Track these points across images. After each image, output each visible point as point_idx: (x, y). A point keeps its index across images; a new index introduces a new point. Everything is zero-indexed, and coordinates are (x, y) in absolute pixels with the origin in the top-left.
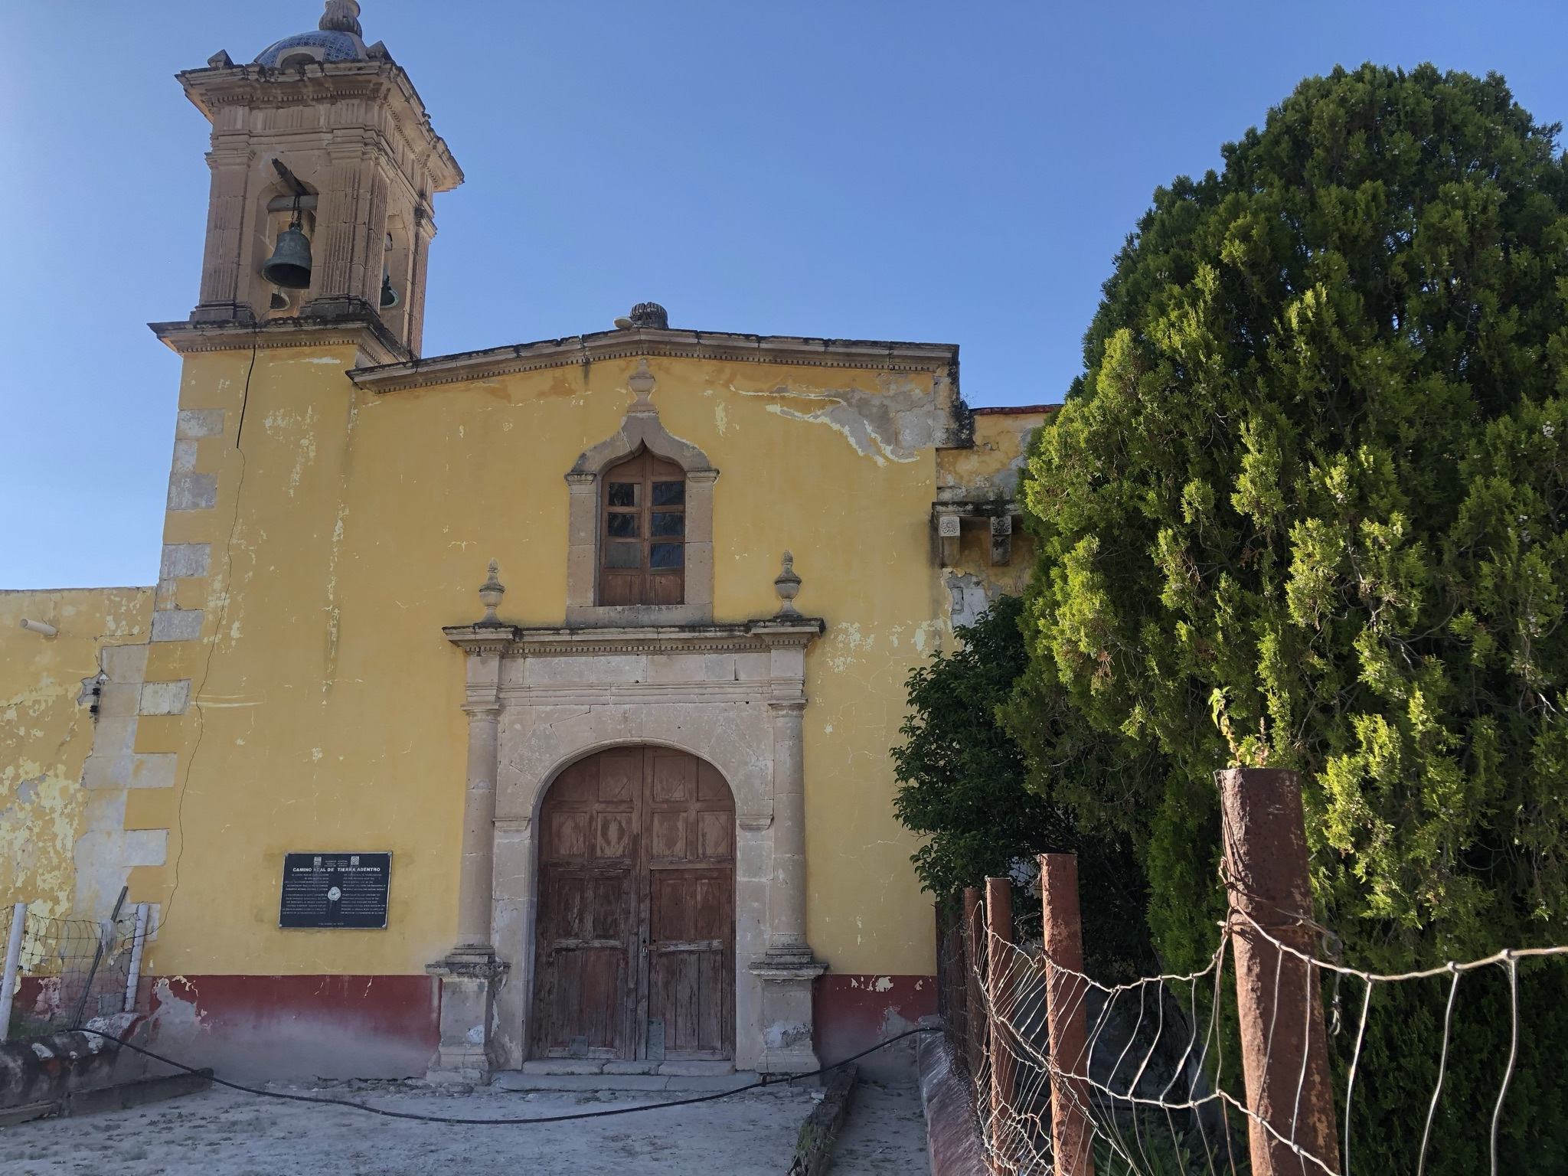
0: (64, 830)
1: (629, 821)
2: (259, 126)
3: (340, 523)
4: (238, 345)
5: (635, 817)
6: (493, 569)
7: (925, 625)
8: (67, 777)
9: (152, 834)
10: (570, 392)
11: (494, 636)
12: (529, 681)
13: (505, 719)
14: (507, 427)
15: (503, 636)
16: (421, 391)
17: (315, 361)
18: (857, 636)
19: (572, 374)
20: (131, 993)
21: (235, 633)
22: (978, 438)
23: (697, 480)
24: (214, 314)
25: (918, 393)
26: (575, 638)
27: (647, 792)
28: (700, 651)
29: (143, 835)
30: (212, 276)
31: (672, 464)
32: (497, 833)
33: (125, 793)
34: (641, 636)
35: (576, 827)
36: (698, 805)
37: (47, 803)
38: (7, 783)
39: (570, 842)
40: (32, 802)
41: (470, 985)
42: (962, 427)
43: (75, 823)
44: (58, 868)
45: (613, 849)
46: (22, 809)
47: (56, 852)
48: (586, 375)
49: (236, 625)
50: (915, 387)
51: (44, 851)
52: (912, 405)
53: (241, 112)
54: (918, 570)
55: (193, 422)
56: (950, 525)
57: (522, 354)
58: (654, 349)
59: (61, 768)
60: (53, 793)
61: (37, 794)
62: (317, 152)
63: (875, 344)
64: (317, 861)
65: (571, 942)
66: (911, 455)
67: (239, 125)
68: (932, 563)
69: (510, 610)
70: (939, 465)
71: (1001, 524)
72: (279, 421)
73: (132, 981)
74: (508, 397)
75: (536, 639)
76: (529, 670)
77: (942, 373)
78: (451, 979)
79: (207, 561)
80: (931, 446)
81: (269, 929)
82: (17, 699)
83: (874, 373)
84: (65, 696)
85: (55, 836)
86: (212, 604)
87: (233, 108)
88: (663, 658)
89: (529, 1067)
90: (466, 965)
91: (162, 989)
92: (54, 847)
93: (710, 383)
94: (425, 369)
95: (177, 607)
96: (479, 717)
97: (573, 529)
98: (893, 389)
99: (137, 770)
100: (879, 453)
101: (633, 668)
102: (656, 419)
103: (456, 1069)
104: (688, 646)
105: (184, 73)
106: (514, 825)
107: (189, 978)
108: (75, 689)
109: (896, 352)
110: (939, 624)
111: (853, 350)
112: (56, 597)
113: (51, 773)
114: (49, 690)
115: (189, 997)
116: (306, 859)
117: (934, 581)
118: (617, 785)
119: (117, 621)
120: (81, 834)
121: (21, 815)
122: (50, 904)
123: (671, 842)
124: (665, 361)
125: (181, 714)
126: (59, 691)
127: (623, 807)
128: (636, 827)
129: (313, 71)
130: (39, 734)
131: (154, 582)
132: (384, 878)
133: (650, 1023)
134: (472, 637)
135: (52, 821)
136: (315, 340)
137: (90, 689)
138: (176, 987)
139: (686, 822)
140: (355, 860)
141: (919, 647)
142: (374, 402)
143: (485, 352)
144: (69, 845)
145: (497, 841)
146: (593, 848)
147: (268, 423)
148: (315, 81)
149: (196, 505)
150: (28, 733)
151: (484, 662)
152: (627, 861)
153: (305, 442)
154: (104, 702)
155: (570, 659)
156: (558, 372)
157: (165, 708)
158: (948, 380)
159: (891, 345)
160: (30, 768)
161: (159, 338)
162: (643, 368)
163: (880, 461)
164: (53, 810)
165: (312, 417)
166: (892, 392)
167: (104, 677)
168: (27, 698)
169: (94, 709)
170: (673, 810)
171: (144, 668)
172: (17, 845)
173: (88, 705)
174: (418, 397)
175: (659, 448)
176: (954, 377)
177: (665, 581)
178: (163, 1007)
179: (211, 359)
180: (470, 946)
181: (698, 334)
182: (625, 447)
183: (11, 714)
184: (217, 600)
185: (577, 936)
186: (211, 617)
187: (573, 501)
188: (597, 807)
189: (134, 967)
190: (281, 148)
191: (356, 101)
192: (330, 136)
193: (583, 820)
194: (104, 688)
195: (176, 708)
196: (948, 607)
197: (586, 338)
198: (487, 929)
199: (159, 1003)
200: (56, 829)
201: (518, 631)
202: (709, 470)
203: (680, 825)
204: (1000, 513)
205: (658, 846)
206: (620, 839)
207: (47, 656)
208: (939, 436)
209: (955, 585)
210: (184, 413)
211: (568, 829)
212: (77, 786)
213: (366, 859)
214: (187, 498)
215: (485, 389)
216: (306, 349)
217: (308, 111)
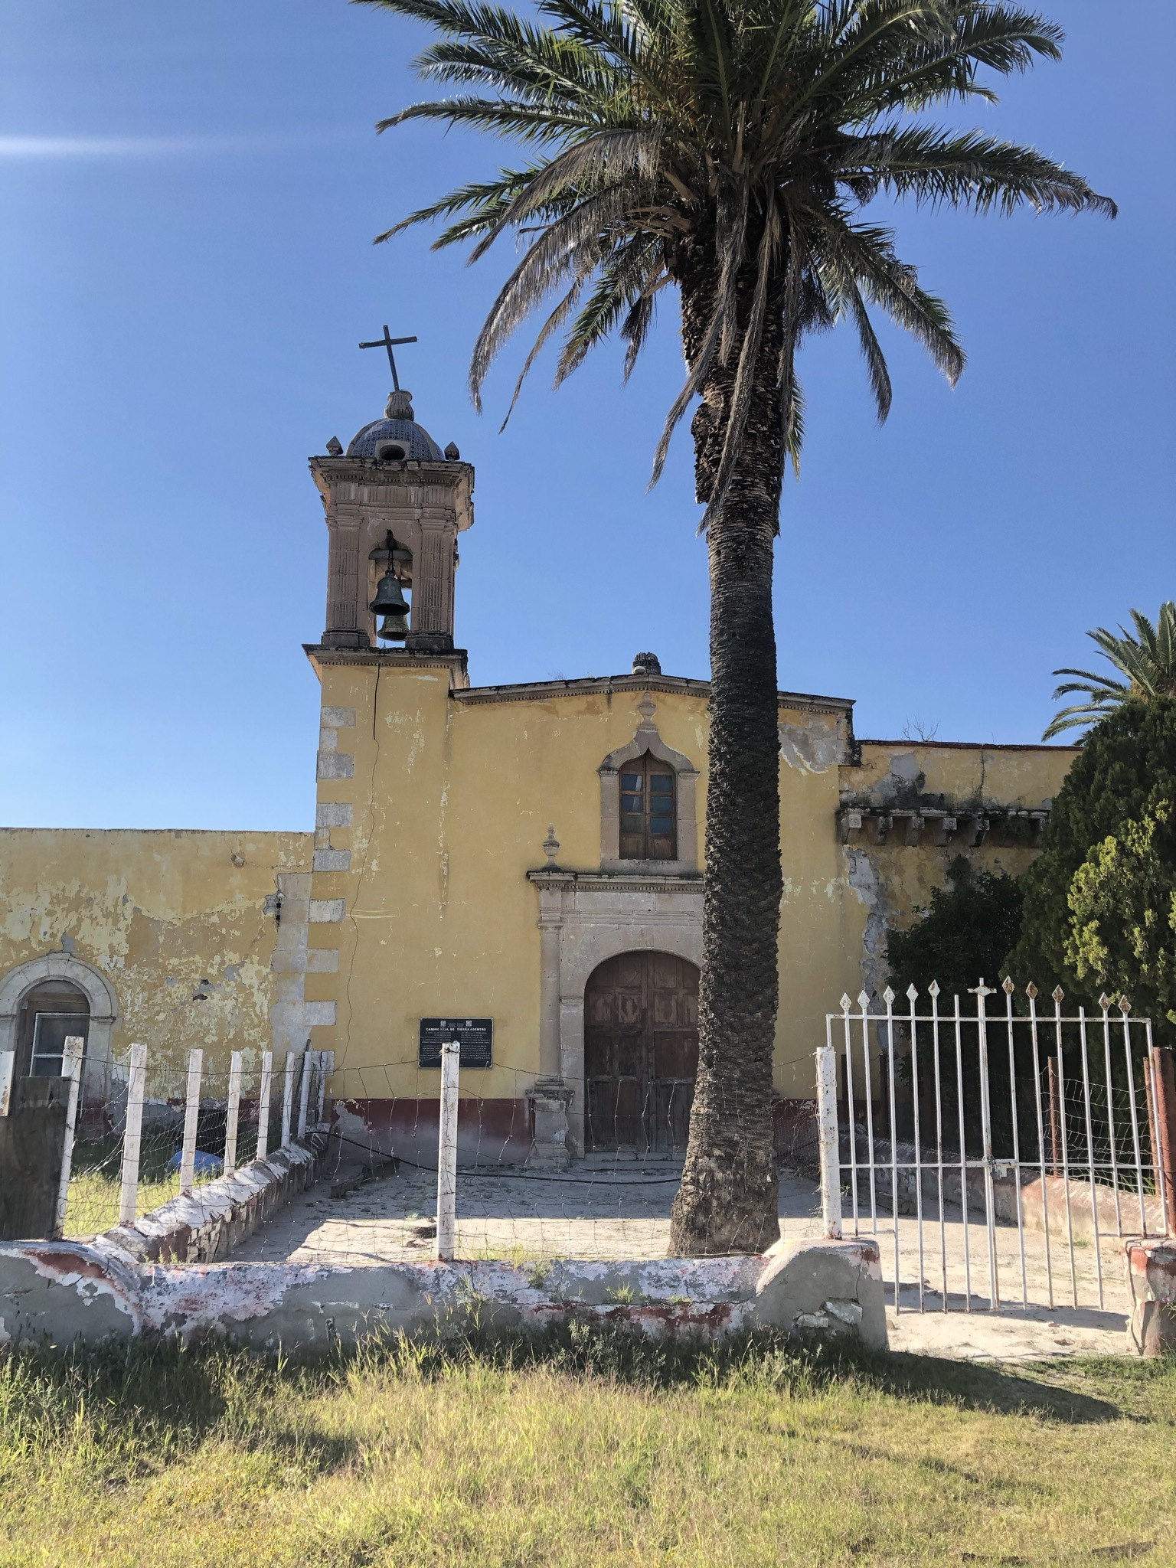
0: (261, 1000)
1: (640, 1000)
2: (366, 498)
3: (445, 794)
4: (365, 662)
5: (643, 998)
6: (551, 831)
7: (833, 881)
8: (259, 964)
9: (325, 1004)
10: (598, 712)
11: (561, 878)
12: (578, 907)
13: (564, 931)
14: (557, 734)
15: (568, 878)
16: (496, 705)
17: (420, 678)
18: (790, 886)
19: (600, 699)
20: (321, 1110)
21: (374, 868)
22: (863, 760)
23: (685, 777)
24: (343, 639)
25: (826, 728)
26: (611, 880)
27: (650, 981)
28: (690, 892)
29: (319, 1005)
30: (335, 609)
31: (667, 765)
32: (562, 1006)
33: (303, 976)
34: (654, 881)
35: (605, 1003)
36: (685, 991)
37: (247, 982)
38: (216, 967)
39: (602, 1014)
40: (236, 981)
41: (554, 1104)
42: (854, 752)
43: (269, 996)
44: (258, 1026)
45: (631, 1018)
46: (228, 985)
47: (256, 1015)
48: (609, 701)
49: (375, 862)
50: (825, 724)
51: (248, 1014)
52: (824, 735)
53: (353, 487)
54: (828, 844)
55: (333, 716)
56: (854, 819)
57: (570, 686)
58: (655, 687)
59: (255, 958)
60: (251, 973)
61: (239, 976)
62: (411, 522)
63: (803, 696)
64: (443, 1023)
65: (605, 1078)
66: (823, 769)
67: (352, 497)
68: (837, 841)
69: (561, 859)
70: (840, 776)
71: (887, 822)
72: (396, 719)
73: (321, 1102)
74: (556, 713)
75: (586, 880)
76: (579, 900)
77: (842, 715)
78: (541, 1100)
79: (350, 816)
80: (835, 764)
81: (411, 1070)
82: (218, 909)
83: (799, 712)
84: (254, 907)
85: (255, 1004)
86: (356, 847)
87: (346, 484)
88: (666, 896)
89: (590, 1156)
90: (552, 1092)
91: (340, 1108)
92: (255, 1012)
93: (692, 712)
94: (504, 692)
95: (331, 848)
96: (551, 930)
97: (604, 805)
98: (811, 724)
99: (310, 961)
100: (803, 766)
101: (647, 901)
102: (657, 734)
103: (550, 1158)
104: (682, 889)
105: (316, 458)
106: (574, 1002)
107: (358, 1100)
108: (260, 903)
109: (816, 702)
110: (842, 881)
111: (789, 698)
112: (240, 836)
113: (248, 961)
114: (241, 903)
115: (359, 1113)
116: (435, 1022)
117: (838, 852)
118: (632, 977)
119: (287, 856)
120: (274, 1002)
121: (228, 989)
122: (255, 1051)
123: (667, 1015)
124: (661, 695)
125: (340, 921)
126: (249, 903)
127: (635, 991)
128: (644, 1004)
129: (414, 466)
130: (237, 933)
131: (311, 829)
132: (488, 1035)
133: (658, 1129)
134: (547, 878)
135: (252, 994)
136: (421, 664)
137: (274, 903)
138: (350, 1107)
139: (677, 1000)
140: (469, 1023)
141: (829, 896)
142: (464, 710)
143: (546, 683)
144: (265, 1010)
145: (562, 1012)
146: (617, 1016)
147: (391, 720)
148: (413, 472)
149: (339, 776)
150: (228, 932)
151: (552, 894)
152: (639, 1026)
153: (416, 736)
154: (282, 912)
155: (605, 894)
156: (590, 698)
157: (327, 918)
158: (846, 721)
159: (813, 697)
160: (233, 958)
161: (308, 654)
162: (646, 699)
163: (803, 772)
164: (251, 986)
165: (420, 718)
166: (810, 726)
167: (281, 895)
168: (225, 908)
169: (278, 918)
170: (668, 993)
171: (310, 889)
172: (227, 1010)
173: (271, 914)
174: (494, 709)
175: (659, 755)
176: (849, 719)
177: (662, 843)
178: (339, 1121)
179: (341, 671)
180: (552, 1080)
181: (688, 681)
182: (638, 752)
183: (215, 919)
184: (360, 844)
185: (608, 1074)
186: (356, 856)
187: (603, 787)
188: (619, 990)
189: (321, 1093)
190: (383, 516)
191: (439, 487)
192: (419, 511)
193: (609, 998)
194: (282, 903)
195: (336, 918)
196: (847, 870)
197: (613, 678)
198: (559, 1069)
199: (338, 1117)
200: (255, 999)
201: (576, 875)
202: (693, 771)
203: (673, 1004)
204: (886, 815)
205: (659, 1017)
206: (634, 1011)
207: (237, 878)
208: (840, 757)
209: (851, 856)
210: (325, 709)
211: (600, 1003)
212: (268, 970)
213: (477, 1023)
214: (332, 771)
215: (541, 707)
216: (413, 669)
217: (401, 490)
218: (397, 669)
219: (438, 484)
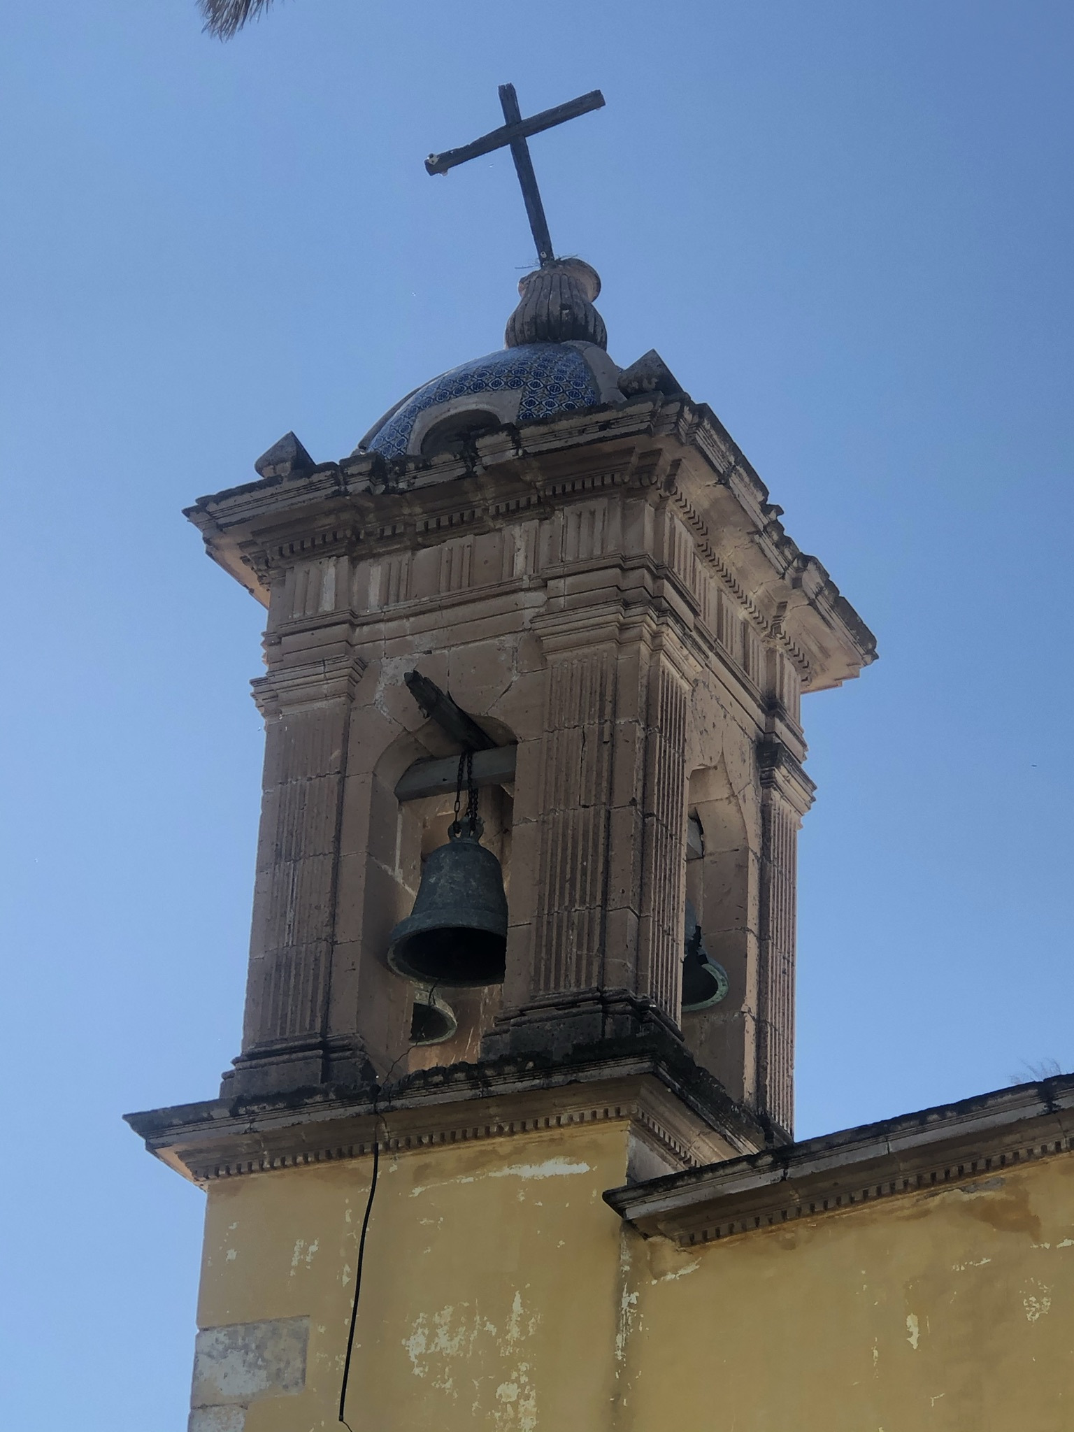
2: (374, 596)
14: (1035, 1309)
16: (799, 1230)
17: (527, 1171)
24: (278, 1075)
30: (269, 980)
53: (330, 572)
55: (233, 1358)
57: (1063, 1103)
62: (509, 641)
67: (328, 605)
72: (442, 1340)
74: (1029, 1225)
87: (312, 567)
94: (808, 1168)
105: (204, 502)
129: (497, 450)
142: (678, 1268)
143: (964, 1108)
147: (416, 1345)
148: (501, 472)
153: (508, 1391)
161: (151, 1148)
165: (523, 1324)
174: (791, 1245)
190: (425, 641)
191: (599, 504)
192: (539, 597)
210: (210, 1337)
215: (968, 1208)
216: (503, 1144)
217: (486, 545)
218: (447, 1156)
219: (595, 492)
